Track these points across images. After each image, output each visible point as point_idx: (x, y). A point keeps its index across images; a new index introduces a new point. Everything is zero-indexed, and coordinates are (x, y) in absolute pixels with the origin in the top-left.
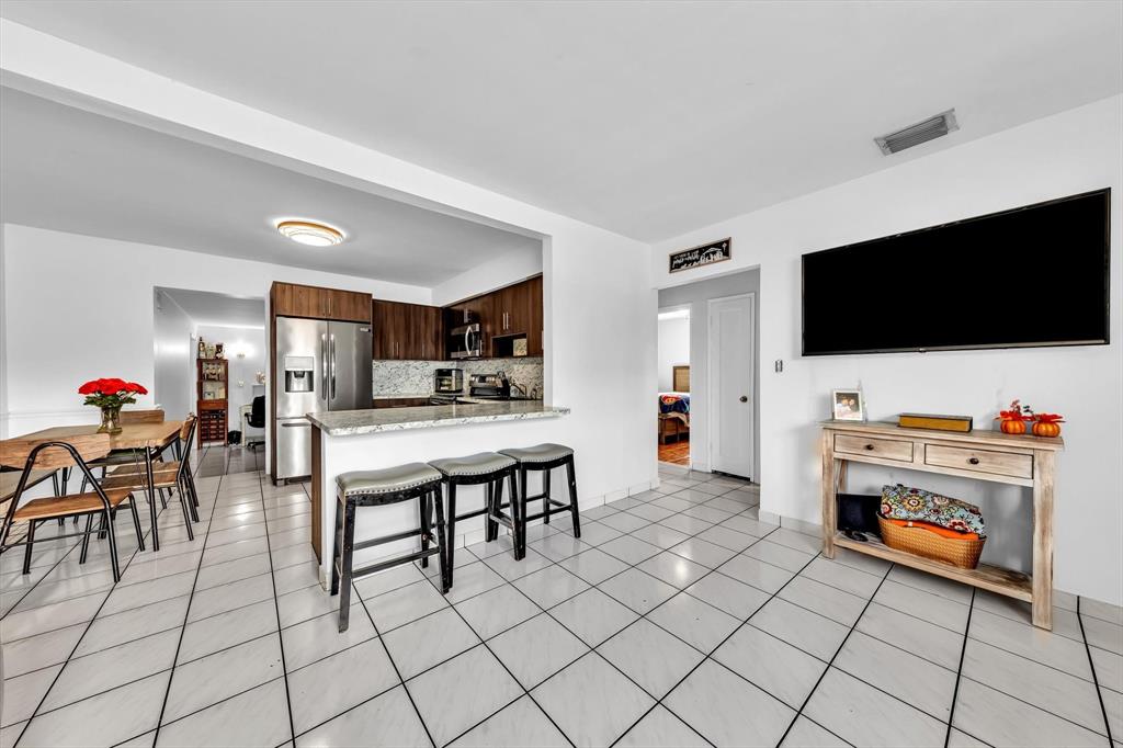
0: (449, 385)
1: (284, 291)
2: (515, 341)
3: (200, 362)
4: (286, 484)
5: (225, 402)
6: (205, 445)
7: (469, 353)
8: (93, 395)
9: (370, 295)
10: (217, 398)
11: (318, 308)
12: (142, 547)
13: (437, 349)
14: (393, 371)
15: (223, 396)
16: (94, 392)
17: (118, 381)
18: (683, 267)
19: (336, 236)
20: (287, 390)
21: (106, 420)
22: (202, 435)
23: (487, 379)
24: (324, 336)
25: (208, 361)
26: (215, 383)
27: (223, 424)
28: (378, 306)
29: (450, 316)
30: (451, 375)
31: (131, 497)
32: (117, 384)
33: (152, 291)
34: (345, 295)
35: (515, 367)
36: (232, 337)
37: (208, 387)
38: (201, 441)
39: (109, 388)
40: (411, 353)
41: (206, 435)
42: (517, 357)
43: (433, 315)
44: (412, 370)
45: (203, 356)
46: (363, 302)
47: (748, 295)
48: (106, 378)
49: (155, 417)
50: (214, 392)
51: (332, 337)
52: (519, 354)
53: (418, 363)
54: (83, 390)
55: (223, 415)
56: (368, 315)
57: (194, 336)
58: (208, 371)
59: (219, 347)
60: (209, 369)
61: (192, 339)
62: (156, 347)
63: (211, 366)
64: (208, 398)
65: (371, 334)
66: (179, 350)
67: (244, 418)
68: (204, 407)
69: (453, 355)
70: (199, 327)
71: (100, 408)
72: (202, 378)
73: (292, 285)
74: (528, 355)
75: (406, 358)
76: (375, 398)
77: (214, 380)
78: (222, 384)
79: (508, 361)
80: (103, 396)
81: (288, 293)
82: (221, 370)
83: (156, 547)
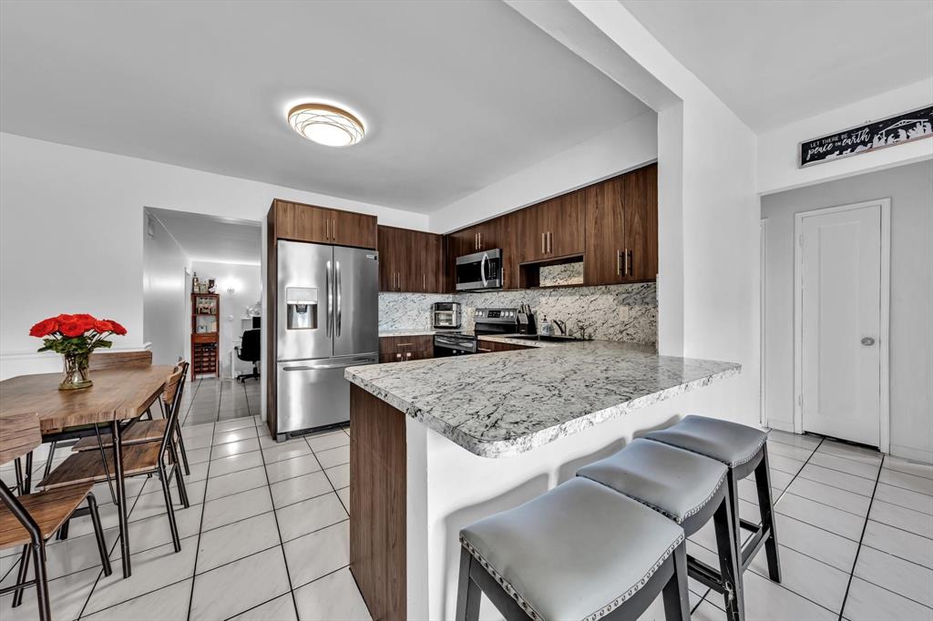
0: (449, 321)
1: (285, 211)
2: (542, 269)
3: (194, 296)
4: (287, 439)
5: (216, 335)
6: (198, 377)
7: (485, 283)
8: (51, 337)
9: (375, 218)
10: (209, 331)
11: (322, 230)
12: (108, 571)
13: (437, 281)
14: (391, 304)
15: (214, 330)
16: (54, 334)
17: (87, 317)
18: (828, 157)
19: (358, 128)
20: (289, 327)
21: (70, 373)
22: (195, 368)
23: (502, 314)
24: (329, 265)
25: (201, 296)
26: (208, 317)
27: (215, 356)
28: (384, 231)
29: (451, 244)
30: (450, 309)
31: (91, 499)
32: (86, 320)
33: (142, 211)
34: (350, 216)
35: (543, 300)
36: (223, 271)
37: (201, 321)
38: (195, 373)
39: (74, 327)
40: (412, 285)
41: (199, 367)
42: (545, 288)
43: (433, 241)
44: (409, 304)
45: (196, 290)
46: (368, 227)
47: (878, 202)
48: (71, 313)
49: (141, 361)
50: (207, 325)
51: (338, 265)
52: (548, 283)
53: (416, 296)
54: (37, 331)
55: (215, 348)
56: (374, 241)
57: (189, 271)
58: (201, 306)
59: (212, 282)
60: (202, 303)
61: (187, 274)
62: (146, 282)
63: (203, 299)
64: (201, 331)
65: (377, 262)
66: (174, 285)
67: (233, 351)
68: (197, 341)
69: (459, 287)
70: (194, 263)
71: (60, 357)
72: (196, 312)
73: (294, 204)
74: (587, 284)
75: (407, 291)
76: (380, 335)
77: (207, 313)
78: (214, 318)
79: (531, 293)
80: (65, 338)
81: (290, 214)
82: (213, 304)
83: (127, 573)
